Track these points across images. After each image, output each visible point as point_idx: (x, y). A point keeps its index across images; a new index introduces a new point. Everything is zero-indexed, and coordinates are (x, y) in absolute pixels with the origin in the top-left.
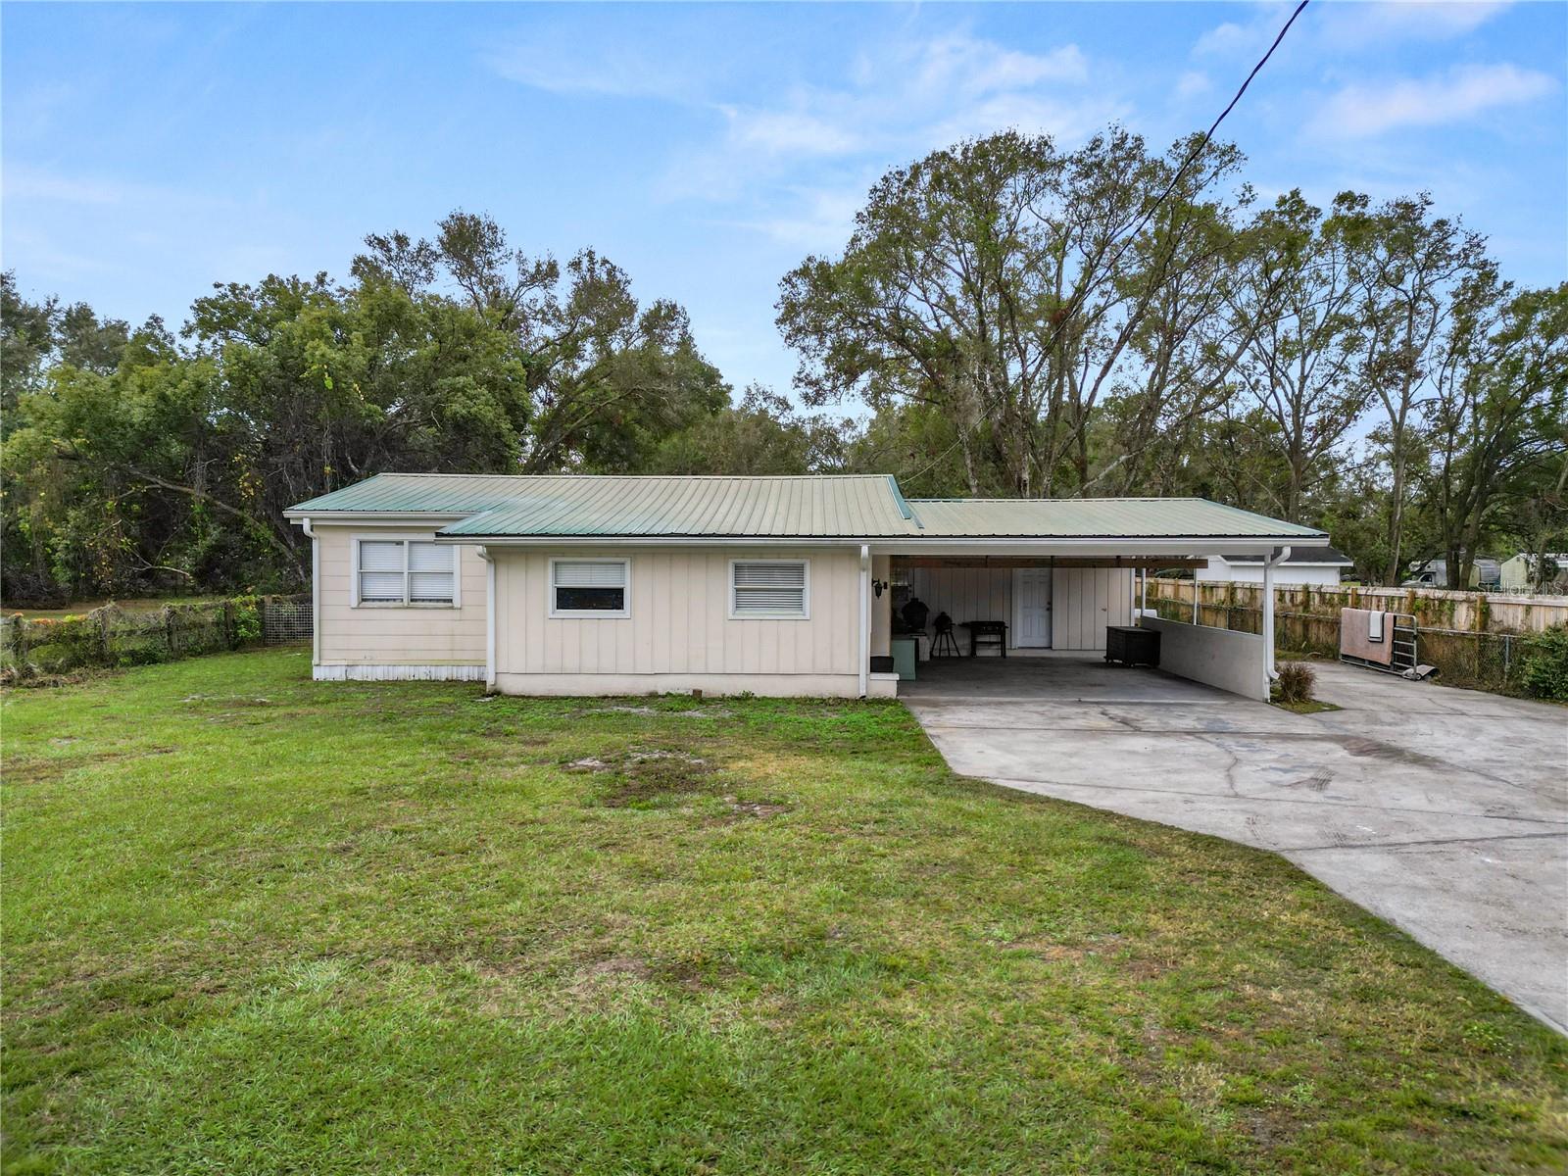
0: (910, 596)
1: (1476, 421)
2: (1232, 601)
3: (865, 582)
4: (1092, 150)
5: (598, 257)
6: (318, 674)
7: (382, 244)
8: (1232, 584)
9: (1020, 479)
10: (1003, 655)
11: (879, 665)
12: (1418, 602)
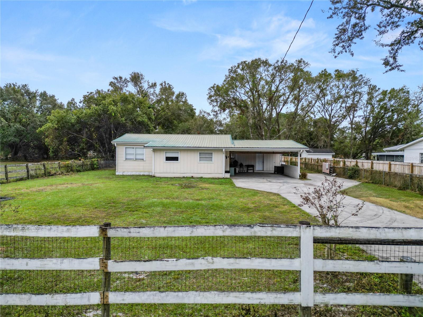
0: (234, 160)
1: (373, 120)
2: (305, 161)
3: (224, 156)
4: (277, 62)
5: (166, 83)
6: (117, 174)
7: (116, 79)
9: (262, 134)
10: (254, 172)
11: (227, 172)
12: (335, 161)
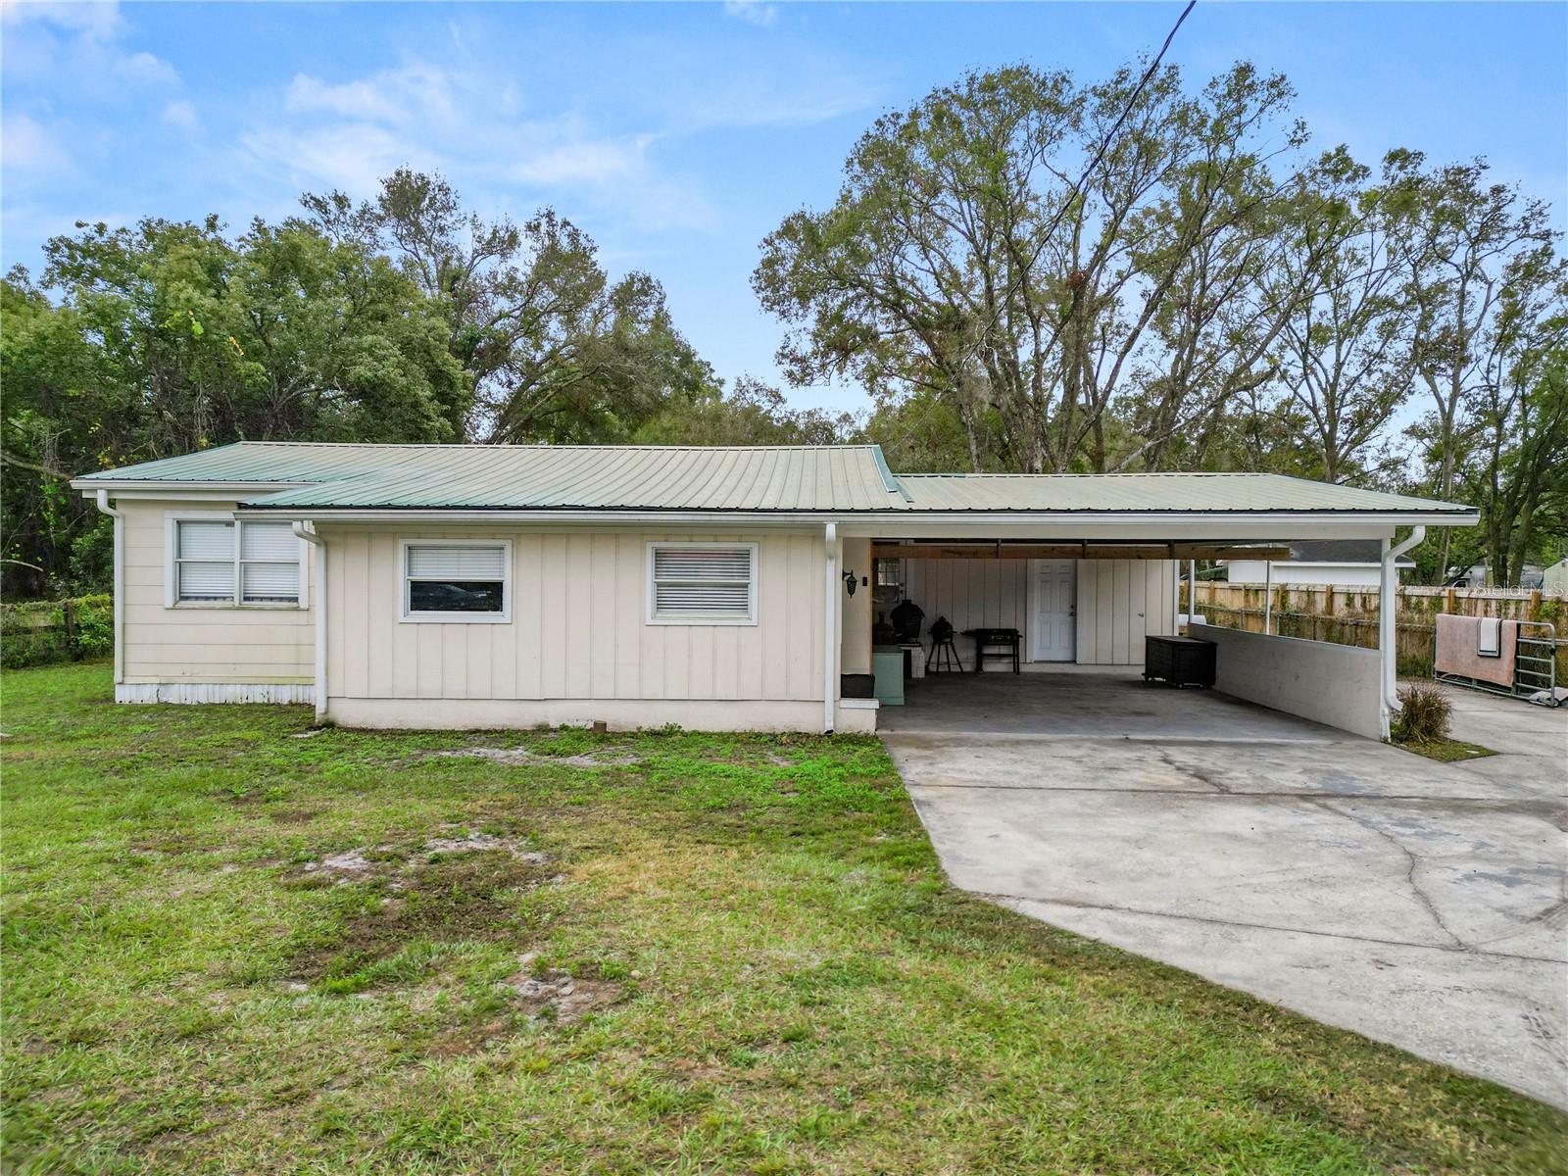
0: (902, 597)
1: (1525, 413)
2: (1283, 605)
3: (831, 574)
4: (1118, 82)
5: (558, 219)
6: (122, 695)
7: (320, 205)
8: (1284, 586)
10: (1016, 670)
11: (854, 686)
12: (1546, 606)
